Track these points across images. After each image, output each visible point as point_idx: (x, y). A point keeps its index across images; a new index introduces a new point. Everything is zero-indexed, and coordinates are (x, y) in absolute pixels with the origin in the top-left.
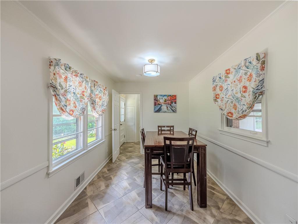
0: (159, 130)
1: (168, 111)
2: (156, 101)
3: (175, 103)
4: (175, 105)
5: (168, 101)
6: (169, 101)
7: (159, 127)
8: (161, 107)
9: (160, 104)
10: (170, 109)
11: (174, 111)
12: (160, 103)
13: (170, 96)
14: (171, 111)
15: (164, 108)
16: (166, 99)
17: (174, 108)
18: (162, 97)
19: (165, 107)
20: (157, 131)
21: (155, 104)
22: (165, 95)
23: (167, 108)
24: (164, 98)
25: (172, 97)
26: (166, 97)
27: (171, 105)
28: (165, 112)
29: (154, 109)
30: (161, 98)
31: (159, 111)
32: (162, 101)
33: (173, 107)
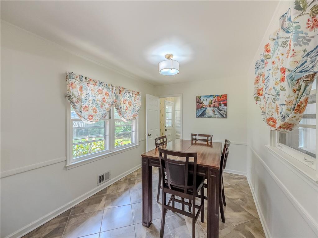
0: (192, 139)
1: (214, 116)
2: (199, 104)
3: (225, 105)
4: (225, 107)
5: (215, 103)
6: (217, 103)
7: (192, 135)
8: (205, 110)
9: (204, 108)
10: (218, 113)
11: (224, 116)
12: (204, 106)
13: (218, 96)
14: (219, 116)
15: (209, 111)
16: (211, 101)
17: (224, 112)
18: (207, 98)
19: (211, 111)
20: (191, 139)
21: (198, 108)
22: (211, 96)
23: (214, 112)
24: (209, 100)
25: (220, 97)
26: (211, 99)
27: (218, 108)
28: (211, 117)
29: (197, 114)
30: (205, 99)
31: (202, 115)
32: (206, 103)
33: (222, 110)
